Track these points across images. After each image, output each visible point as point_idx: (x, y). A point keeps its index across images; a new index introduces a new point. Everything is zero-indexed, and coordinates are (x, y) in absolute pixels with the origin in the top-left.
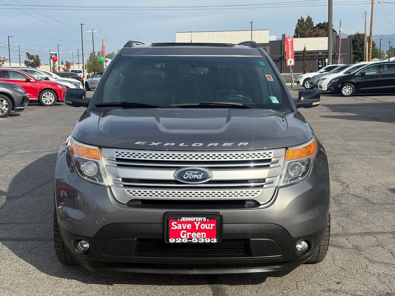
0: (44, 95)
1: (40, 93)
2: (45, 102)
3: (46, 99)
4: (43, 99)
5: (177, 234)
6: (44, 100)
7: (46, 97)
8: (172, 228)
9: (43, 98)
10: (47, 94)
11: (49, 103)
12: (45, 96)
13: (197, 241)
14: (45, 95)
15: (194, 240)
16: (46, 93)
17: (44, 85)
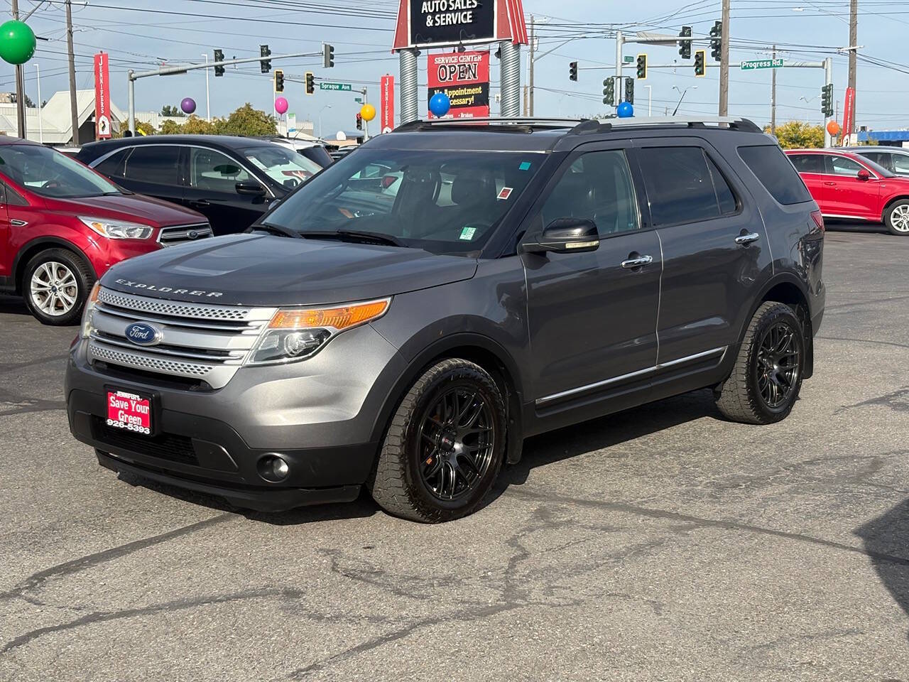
0: (896, 211)
1: (887, 206)
2: (897, 225)
3: (900, 219)
4: (892, 219)
5: (114, 414)
6: (895, 221)
7: (899, 216)
8: (112, 405)
9: (894, 217)
10: (903, 208)
11: (905, 228)
12: (898, 212)
13: (132, 428)
14: (899, 210)
15: (130, 427)
16: (900, 207)
17: (898, 188)
